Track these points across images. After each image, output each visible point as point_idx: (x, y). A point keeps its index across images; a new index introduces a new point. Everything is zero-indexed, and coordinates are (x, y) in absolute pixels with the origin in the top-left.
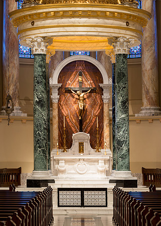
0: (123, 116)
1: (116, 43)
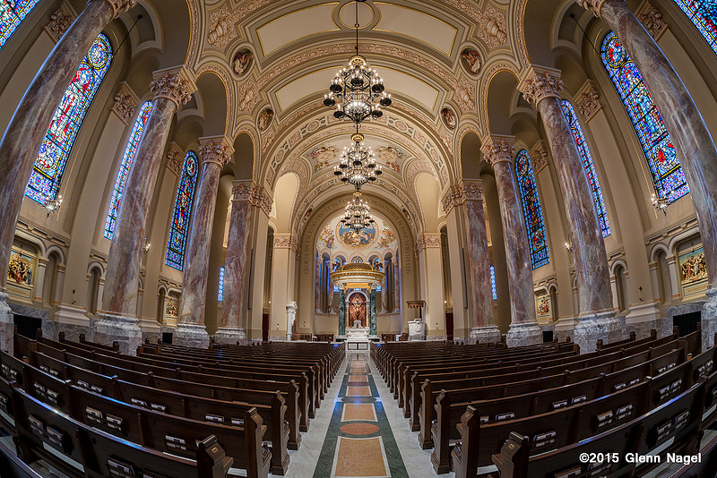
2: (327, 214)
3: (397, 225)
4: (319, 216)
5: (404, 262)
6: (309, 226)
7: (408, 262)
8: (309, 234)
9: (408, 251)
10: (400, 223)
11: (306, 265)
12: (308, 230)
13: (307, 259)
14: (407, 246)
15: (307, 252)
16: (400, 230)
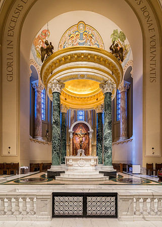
0: (109, 131)
1: (105, 85)
5: (148, 65)
6: (12, 13)
7: (153, 66)
8: (13, 24)
9: (154, 49)
10: (144, 9)
11: (10, 69)
12: (10, 17)
13: (11, 61)
14: (153, 43)
15: (10, 51)
16: (144, 21)
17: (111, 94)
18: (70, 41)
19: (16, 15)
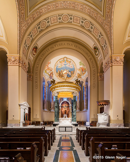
0: (75, 110)
2: (47, 53)
3: (89, 60)
4: (43, 55)
5: (92, 82)
6: (37, 61)
7: (94, 82)
8: (37, 66)
9: (95, 75)
10: (91, 59)
11: (36, 84)
12: (36, 63)
13: (37, 80)
14: (94, 73)
15: (36, 76)
16: (91, 64)
17: (76, 96)
18: (60, 63)
19: (39, 62)
